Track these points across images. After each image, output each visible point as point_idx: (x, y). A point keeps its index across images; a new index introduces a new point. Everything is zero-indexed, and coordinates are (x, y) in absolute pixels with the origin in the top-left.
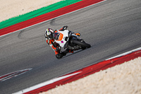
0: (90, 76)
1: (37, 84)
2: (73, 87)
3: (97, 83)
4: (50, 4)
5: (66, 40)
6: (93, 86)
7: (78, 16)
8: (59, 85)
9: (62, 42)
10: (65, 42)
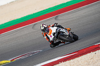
0: (84, 56)
1: (46, 61)
2: (72, 64)
3: (89, 61)
4: (54, 5)
5: (54, 35)
6: (86, 63)
7: (75, 13)
8: (61, 62)
9: (51, 36)
10: (53, 37)
